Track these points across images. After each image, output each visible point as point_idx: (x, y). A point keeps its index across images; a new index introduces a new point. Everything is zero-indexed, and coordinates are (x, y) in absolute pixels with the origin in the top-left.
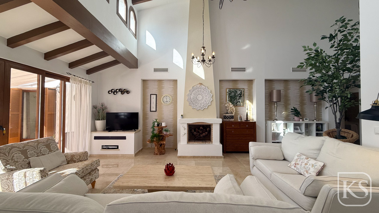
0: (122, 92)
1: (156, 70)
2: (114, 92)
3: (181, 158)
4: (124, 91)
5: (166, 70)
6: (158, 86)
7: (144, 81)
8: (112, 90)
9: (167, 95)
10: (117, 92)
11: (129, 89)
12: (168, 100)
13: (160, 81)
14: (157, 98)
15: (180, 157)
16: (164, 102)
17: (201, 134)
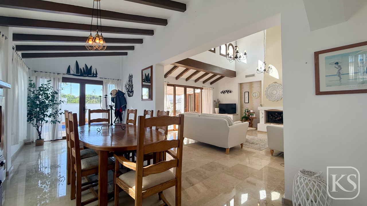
0: (227, 92)
1: (247, 76)
2: (224, 92)
3: (260, 132)
4: (229, 92)
5: (253, 75)
7: (241, 84)
8: (223, 91)
9: (255, 92)
12: (256, 95)
13: (251, 83)
16: (254, 97)
17: (277, 118)
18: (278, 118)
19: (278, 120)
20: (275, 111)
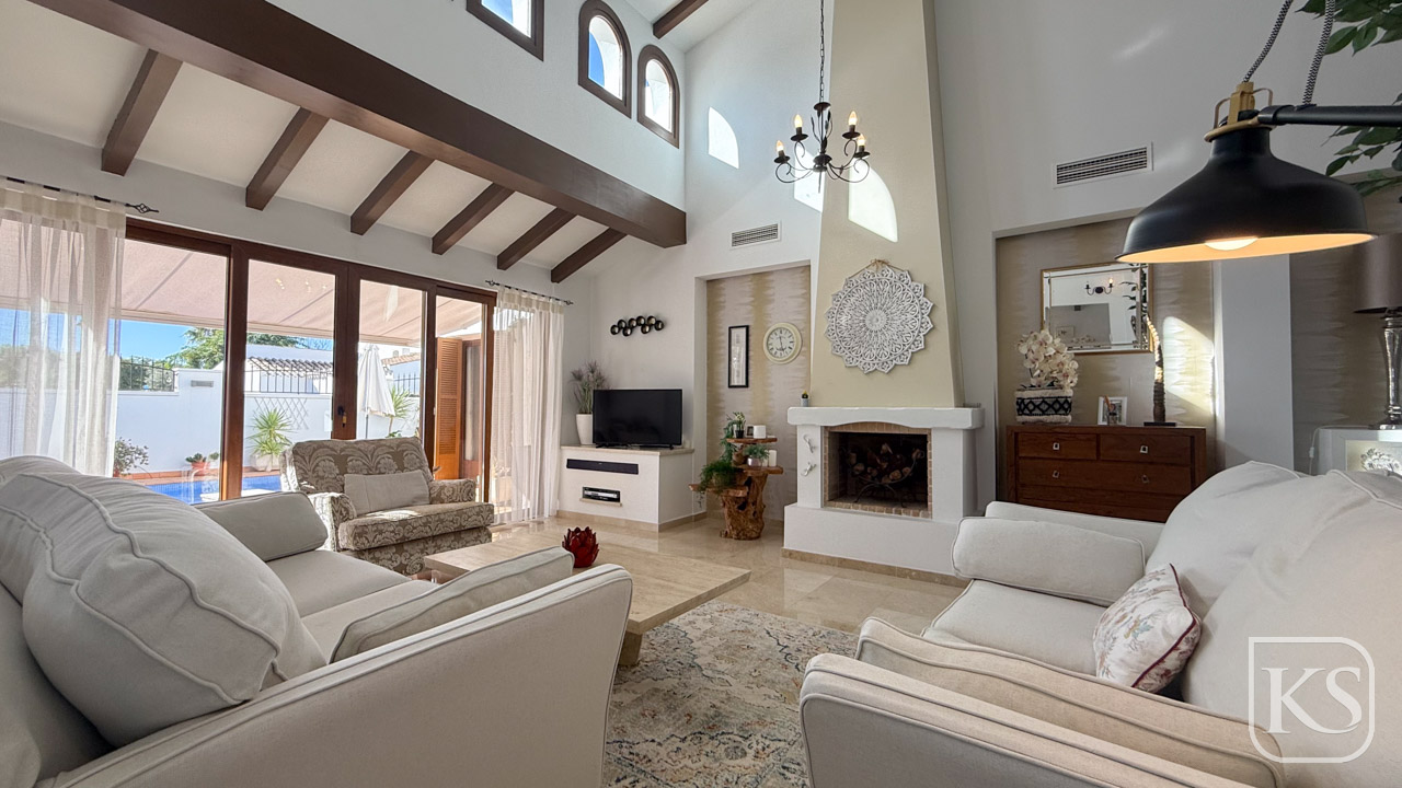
0: (643, 326)
1: (739, 239)
2: (625, 329)
3: (796, 558)
4: (652, 324)
5: (770, 233)
6: (752, 296)
7: (712, 285)
8: (620, 321)
9: (777, 326)
10: (632, 328)
11: (663, 314)
12: (786, 344)
13: (760, 277)
14: (750, 338)
15: (791, 554)
16: (773, 352)
17: (886, 472)
18: (896, 474)
19: (897, 486)
20: (876, 431)
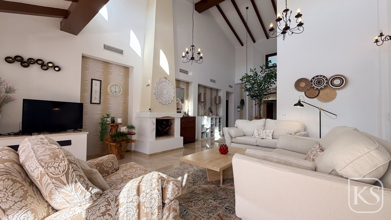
0: (42, 65)
1: (106, 47)
2: (22, 62)
4: (47, 66)
5: (121, 52)
6: (103, 70)
7: (85, 58)
8: (16, 57)
9: (116, 84)
10: (31, 64)
11: (58, 62)
12: (117, 90)
13: (107, 64)
14: (102, 85)
16: (112, 92)
17: (165, 128)
20: (166, 119)
